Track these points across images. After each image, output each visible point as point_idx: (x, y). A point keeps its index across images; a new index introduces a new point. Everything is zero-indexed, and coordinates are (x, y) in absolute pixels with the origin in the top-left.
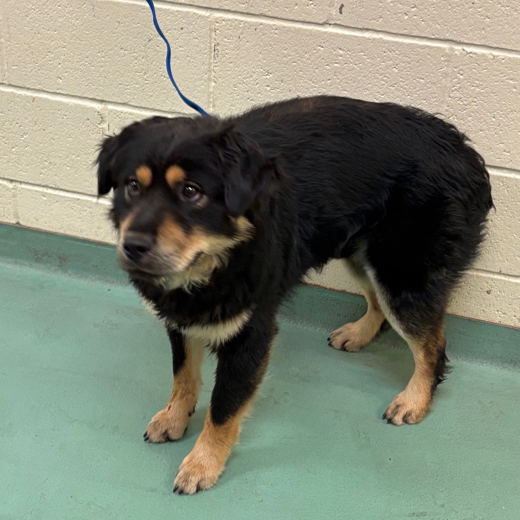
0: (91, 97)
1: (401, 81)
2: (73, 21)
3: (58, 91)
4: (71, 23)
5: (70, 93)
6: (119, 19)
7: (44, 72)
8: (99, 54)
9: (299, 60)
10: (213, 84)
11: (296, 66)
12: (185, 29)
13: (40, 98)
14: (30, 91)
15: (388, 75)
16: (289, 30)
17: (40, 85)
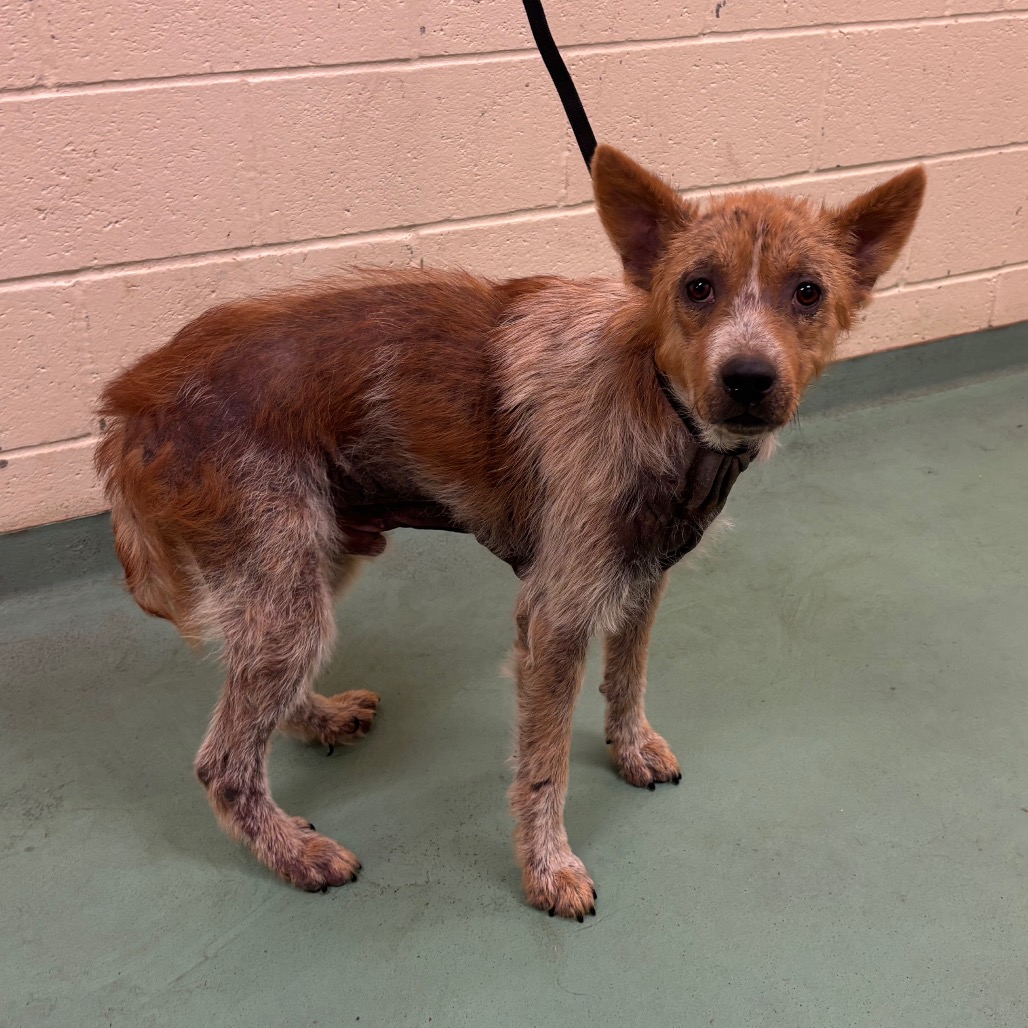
0: (395, 225)
1: (782, 87)
2: (370, 114)
3: (344, 232)
4: (367, 117)
5: (364, 230)
6: (440, 93)
7: (322, 207)
8: (409, 155)
9: (672, 90)
10: (567, 154)
11: (667, 100)
12: (531, 85)
13: (316, 251)
14: (297, 246)
15: (767, 83)
16: (660, 52)
17: (315, 230)
